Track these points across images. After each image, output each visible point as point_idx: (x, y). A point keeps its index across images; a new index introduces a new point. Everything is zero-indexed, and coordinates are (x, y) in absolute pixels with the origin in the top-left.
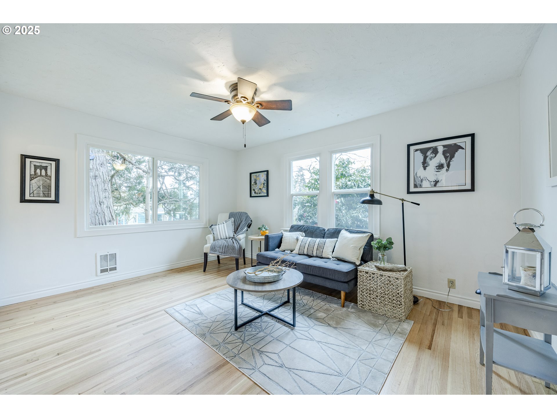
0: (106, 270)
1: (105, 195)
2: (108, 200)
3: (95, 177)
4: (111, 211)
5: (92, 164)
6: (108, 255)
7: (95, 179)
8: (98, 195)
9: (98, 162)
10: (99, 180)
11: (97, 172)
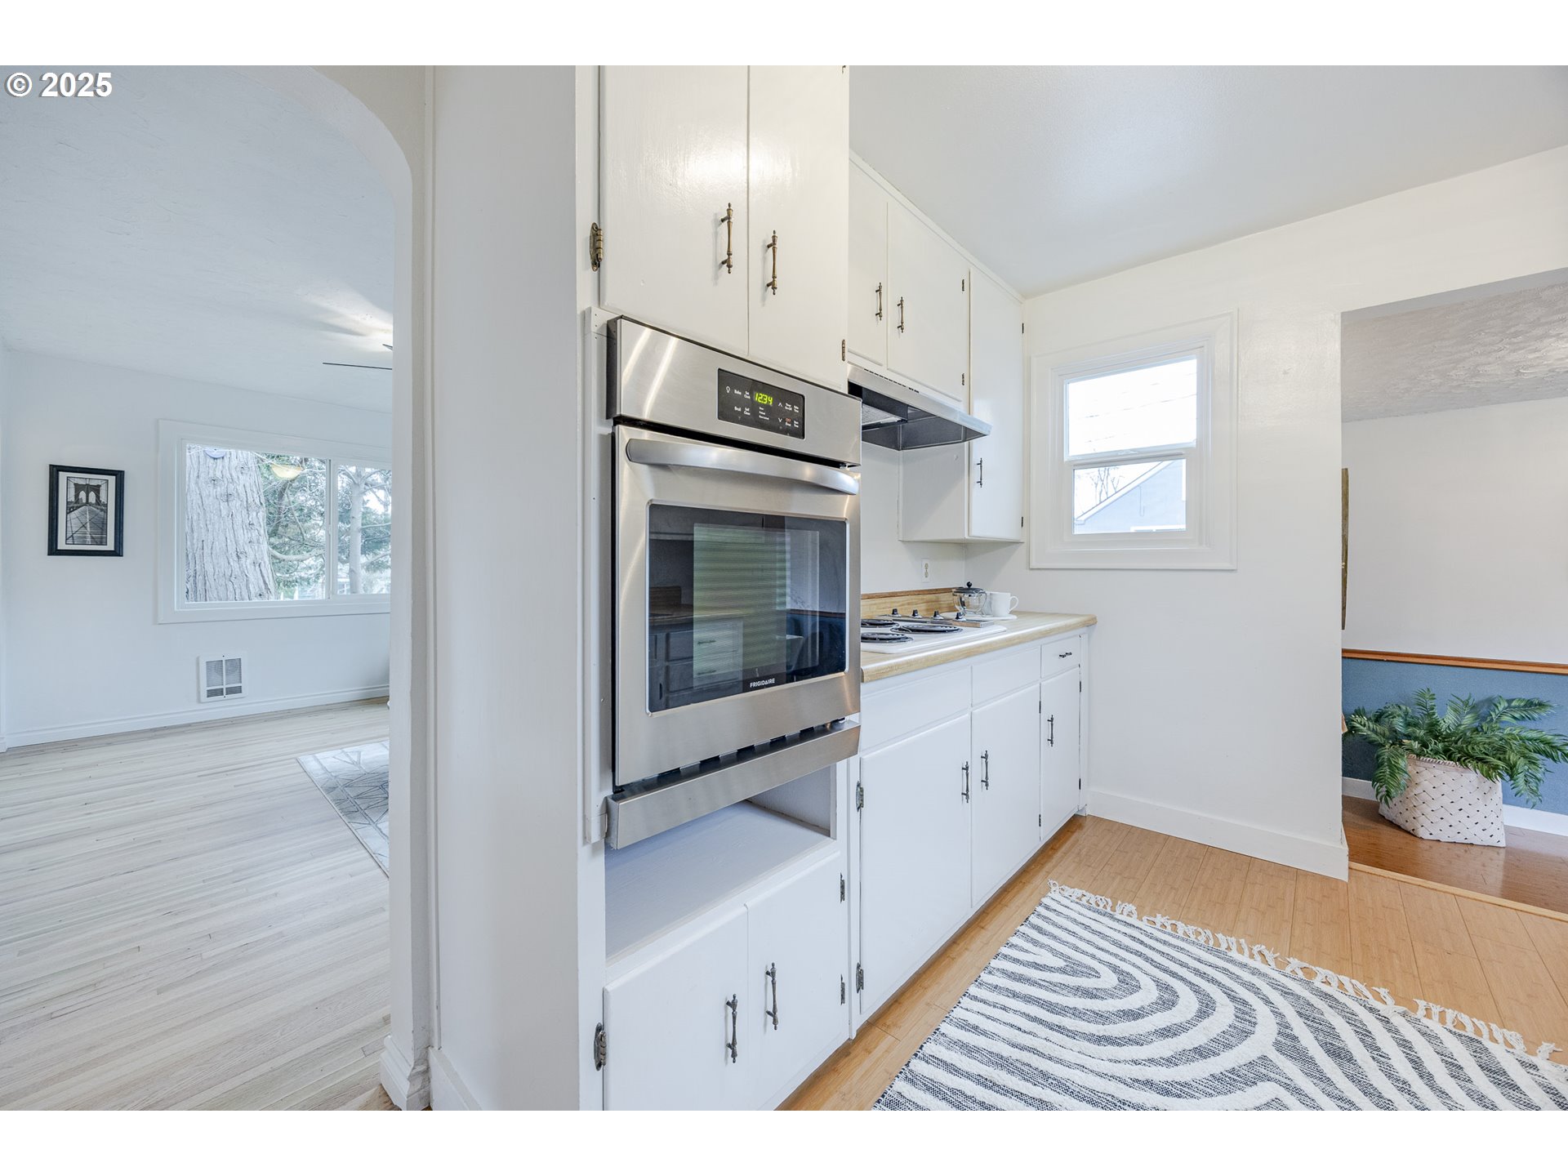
0: (218, 693)
1: (250, 535)
2: (256, 548)
3: (228, 497)
4: (264, 572)
5: (221, 467)
6: (224, 662)
7: (227, 501)
8: (232, 537)
9: (234, 462)
10: (235, 504)
11: (231, 486)
